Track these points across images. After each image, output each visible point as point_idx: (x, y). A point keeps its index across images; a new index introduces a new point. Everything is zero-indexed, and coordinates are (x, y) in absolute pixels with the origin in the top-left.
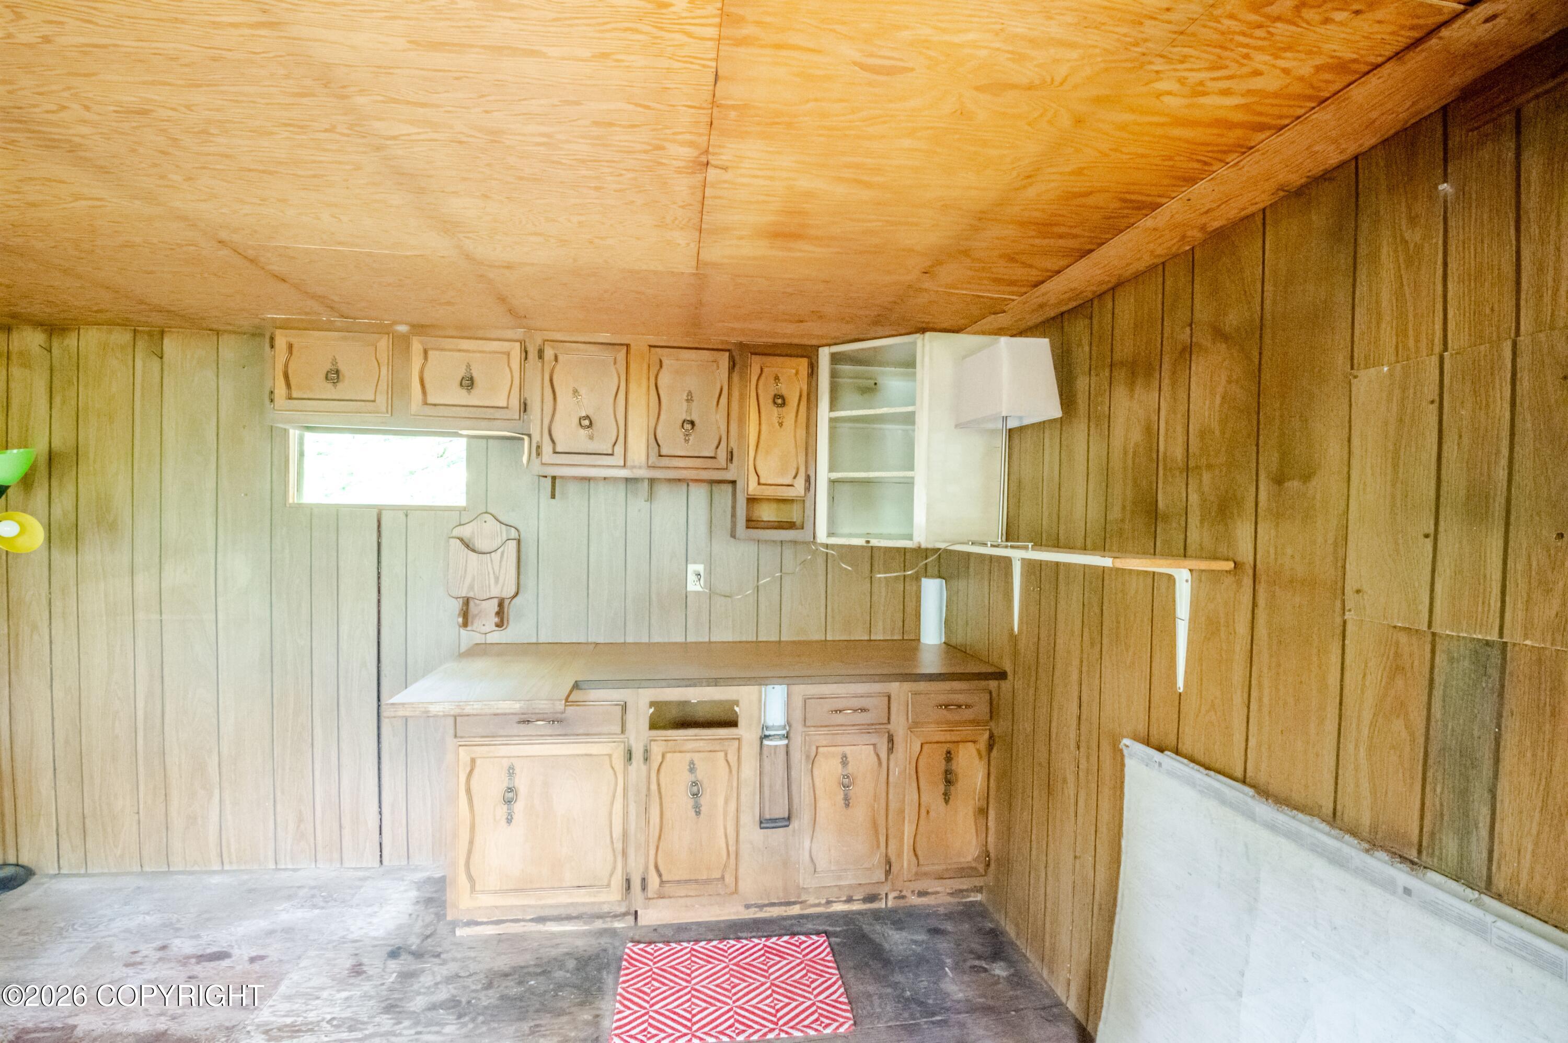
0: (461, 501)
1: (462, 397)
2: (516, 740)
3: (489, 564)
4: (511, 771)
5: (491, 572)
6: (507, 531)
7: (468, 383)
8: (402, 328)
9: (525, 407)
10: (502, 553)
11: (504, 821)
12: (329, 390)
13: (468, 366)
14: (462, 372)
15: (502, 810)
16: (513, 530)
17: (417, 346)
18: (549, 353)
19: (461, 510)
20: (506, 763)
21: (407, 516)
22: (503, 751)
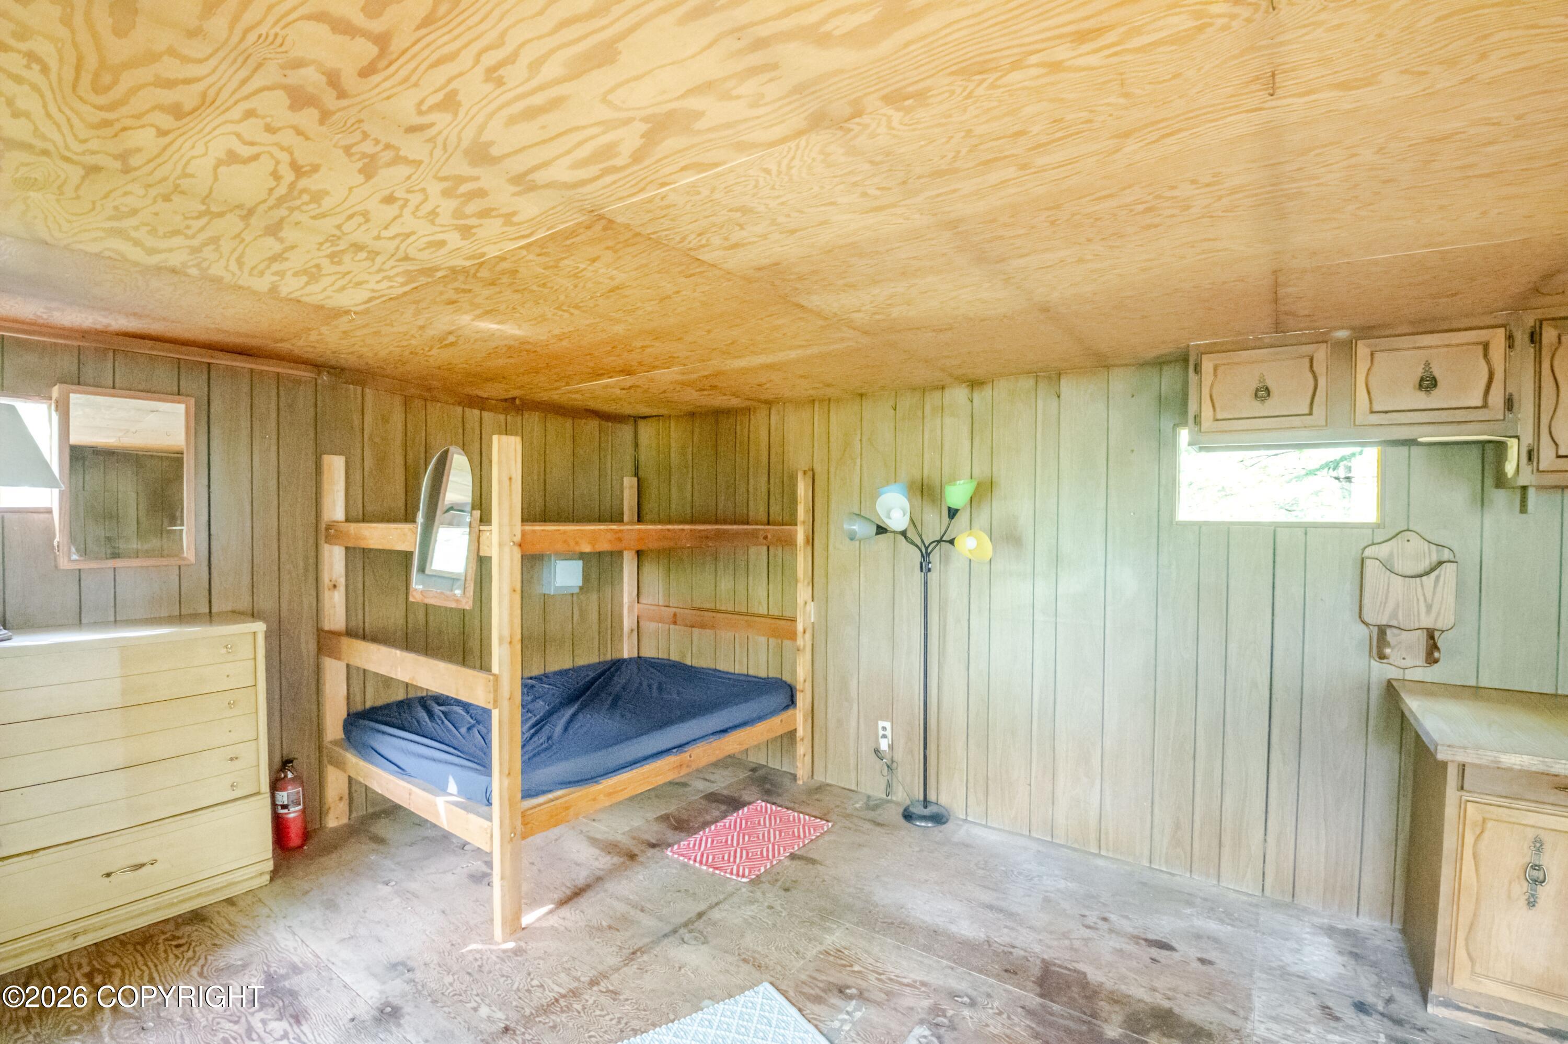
0: (1371, 516)
1: (1422, 400)
2: (1549, 809)
3: (1419, 589)
4: (1538, 845)
5: (1421, 599)
6: (1438, 551)
7: (1428, 383)
8: (1342, 334)
9: (1509, 404)
10: (1438, 578)
11: (1522, 902)
12: (1258, 408)
13: (1427, 364)
14: (1419, 372)
15: (1521, 888)
16: (1446, 551)
17: (1363, 350)
18: (1549, 335)
19: (1374, 527)
20: (1531, 834)
21: (1306, 534)
22: (1532, 818)
